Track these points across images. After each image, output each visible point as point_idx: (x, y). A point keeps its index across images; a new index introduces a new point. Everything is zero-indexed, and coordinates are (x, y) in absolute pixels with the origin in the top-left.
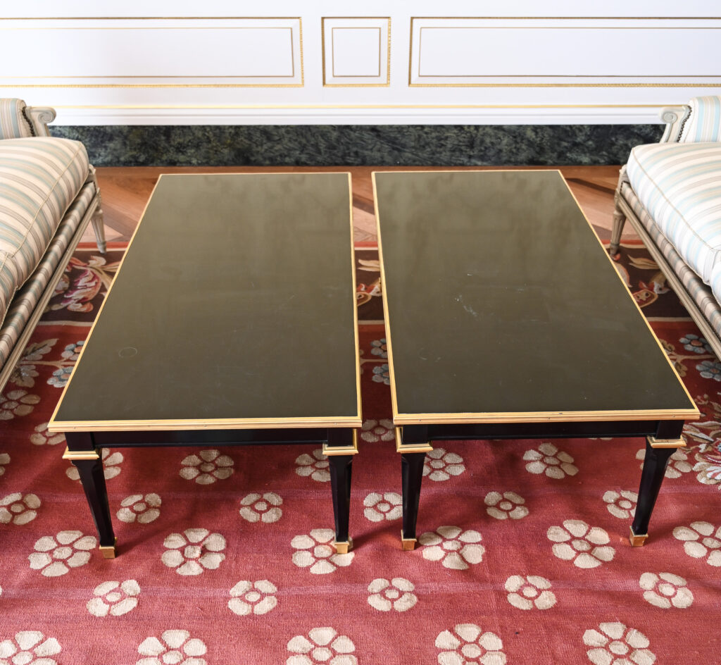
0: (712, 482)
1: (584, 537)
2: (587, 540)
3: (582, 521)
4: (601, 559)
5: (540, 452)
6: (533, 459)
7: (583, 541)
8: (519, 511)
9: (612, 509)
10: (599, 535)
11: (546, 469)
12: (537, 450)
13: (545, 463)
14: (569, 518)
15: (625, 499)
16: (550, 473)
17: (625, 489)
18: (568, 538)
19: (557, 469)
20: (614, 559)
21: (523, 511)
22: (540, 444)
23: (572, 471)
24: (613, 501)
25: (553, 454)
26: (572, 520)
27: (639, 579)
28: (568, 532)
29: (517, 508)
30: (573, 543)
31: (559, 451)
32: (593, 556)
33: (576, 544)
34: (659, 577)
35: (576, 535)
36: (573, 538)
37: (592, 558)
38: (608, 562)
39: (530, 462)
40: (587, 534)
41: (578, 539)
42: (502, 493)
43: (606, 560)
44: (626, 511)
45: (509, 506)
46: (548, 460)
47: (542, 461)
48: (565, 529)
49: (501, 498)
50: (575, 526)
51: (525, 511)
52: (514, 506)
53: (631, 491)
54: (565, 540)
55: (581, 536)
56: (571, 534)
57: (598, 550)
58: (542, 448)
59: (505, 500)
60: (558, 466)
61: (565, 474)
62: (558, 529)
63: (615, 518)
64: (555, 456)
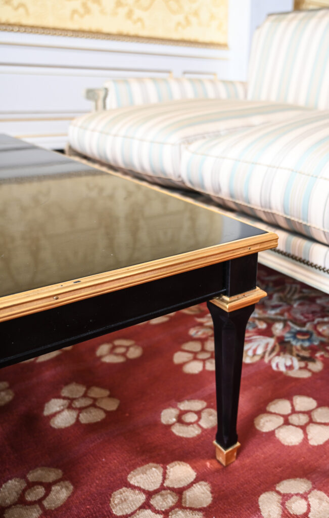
0: (257, 359)
1: (162, 485)
2: (168, 488)
3: (151, 464)
4: (199, 507)
5: (64, 398)
6: (58, 409)
7: (163, 492)
8: (58, 492)
9: (179, 431)
10: (181, 473)
11: (78, 416)
12: (59, 397)
13: (75, 409)
14: (133, 467)
15: (186, 412)
16: (85, 418)
17: (180, 400)
18: (142, 498)
19: (93, 410)
20: (214, 498)
21: (64, 490)
22: (61, 389)
23: (112, 405)
24: (174, 420)
25: (81, 394)
26: (139, 469)
27: (259, 510)
28: (139, 489)
29: (53, 488)
30: (152, 502)
31: (88, 388)
32: (186, 508)
33: (157, 501)
34: (278, 493)
35: (152, 488)
36: (150, 494)
37: (188, 512)
38: (209, 507)
39: (54, 415)
40: (164, 478)
41: (156, 492)
42: (24, 477)
43: (205, 506)
44: (195, 425)
45: (41, 491)
46: (77, 404)
47: (70, 407)
48: (134, 487)
49: (24, 485)
50: (144, 476)
51: (67, 488)
52: (48, 487)
53: (188, 400)
54: (140, 504)
55: (157, 486)
56: (144, 491)
57: (188, 494)
58: (65, 392)
59: (31, 485)
60: (93, 405)
61: (106, 412)
62: (126, 492)
63: (187, 439)
64: (85, 396)
